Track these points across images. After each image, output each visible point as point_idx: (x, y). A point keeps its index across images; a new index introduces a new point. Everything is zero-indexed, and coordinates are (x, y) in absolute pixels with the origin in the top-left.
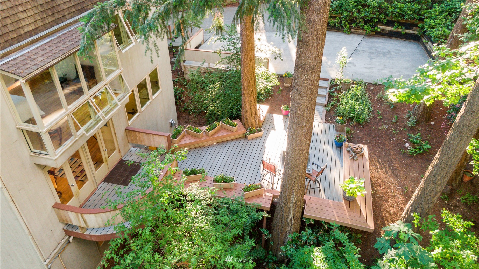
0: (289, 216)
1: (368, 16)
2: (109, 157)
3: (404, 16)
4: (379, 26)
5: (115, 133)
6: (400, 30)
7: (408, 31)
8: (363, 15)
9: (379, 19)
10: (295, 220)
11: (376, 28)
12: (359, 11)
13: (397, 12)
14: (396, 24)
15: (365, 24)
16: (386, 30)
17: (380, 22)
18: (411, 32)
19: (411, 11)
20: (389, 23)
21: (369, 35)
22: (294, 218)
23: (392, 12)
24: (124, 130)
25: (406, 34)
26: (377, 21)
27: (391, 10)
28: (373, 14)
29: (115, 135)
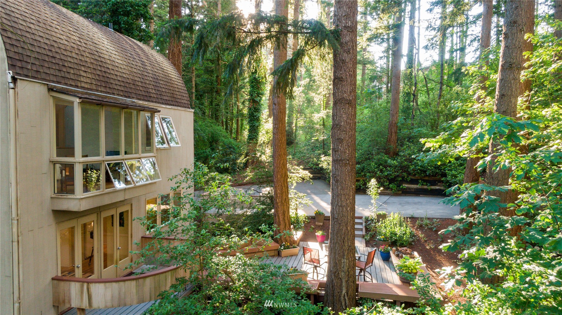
0: (342, 292)
1: (391, 175)
2: (120, 260)
3: (425, 172)
4: (403, 185)
5: (131, 234)
6: (425, 187)
7: (433, 187)
8: (386, 174)
9: (403, 178)
10: (349, 299)
11: (401, 187)
12: (381, 171)
13: (419, 169)
14: (420, 181)
15: (390, 183)
16: (412, 188)
17: (404, 181)
18: (437, 188)
19: (431, 166)
20: (413, 182)
21: (396, 194)
22: (347, 296)
23: (413, 170)
24: (140, 237)
25: (432, 190)
26: (401, 179)
27: (412, 167)
28: (395, 172)
29: (132, 237)
